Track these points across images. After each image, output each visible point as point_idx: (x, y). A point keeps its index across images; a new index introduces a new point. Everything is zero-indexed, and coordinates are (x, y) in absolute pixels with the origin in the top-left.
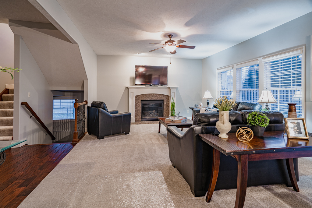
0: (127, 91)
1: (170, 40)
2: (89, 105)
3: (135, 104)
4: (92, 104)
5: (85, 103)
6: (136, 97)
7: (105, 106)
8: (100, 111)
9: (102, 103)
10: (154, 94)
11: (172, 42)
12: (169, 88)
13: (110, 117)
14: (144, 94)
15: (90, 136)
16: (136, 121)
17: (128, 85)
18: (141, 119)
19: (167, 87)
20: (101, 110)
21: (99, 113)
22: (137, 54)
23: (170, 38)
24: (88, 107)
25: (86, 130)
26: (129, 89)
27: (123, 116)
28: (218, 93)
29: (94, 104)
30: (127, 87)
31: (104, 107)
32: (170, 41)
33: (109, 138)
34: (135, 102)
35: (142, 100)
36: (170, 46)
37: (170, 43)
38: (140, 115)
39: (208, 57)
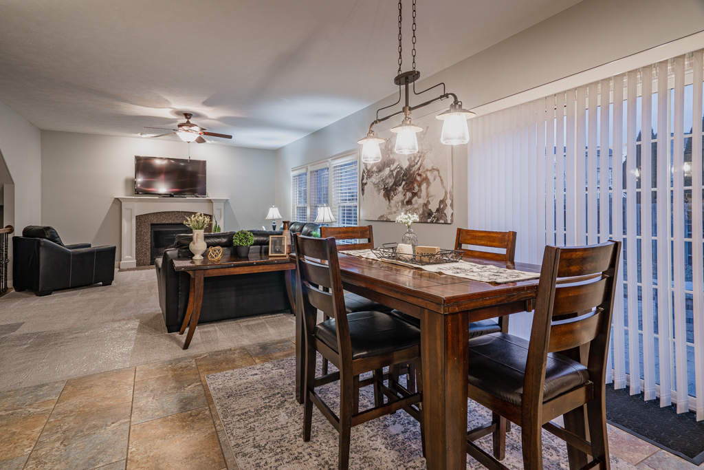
0: (117, 207)
1: (188, 122)
2: (18, 233)
3: (137, 232)
4: (23, 232)
5: (7, 231)
6: (139, 218)
7: (55, 234)
8: (42, 244)
9: (48, 228)
10: (179, 212)
11: (190, 127)
12: (210, 201)
13: (68, 254)
14: (157, 213)
15: (18, 293)
16: (138, 264)
17: (121, 194)
18: (150, 261)
19: (207, 198)
20: (44, 241)
21: (41, 248)
22: (139, 135)
23: (187, 118)
24: (15, 239)
25: (10, 283)
26: (121, 202)
27: (97, 252)
28: (293, 210)
29: (27, 232)
30: (117, 199)
31: (53, 236)
32: (188, 124)
33: (64, 293)
34: (137, 228)
35: (152, 225)
36: (187, 133)
37: (185, 128)
38: (149, 254)
39: (282, 148)
